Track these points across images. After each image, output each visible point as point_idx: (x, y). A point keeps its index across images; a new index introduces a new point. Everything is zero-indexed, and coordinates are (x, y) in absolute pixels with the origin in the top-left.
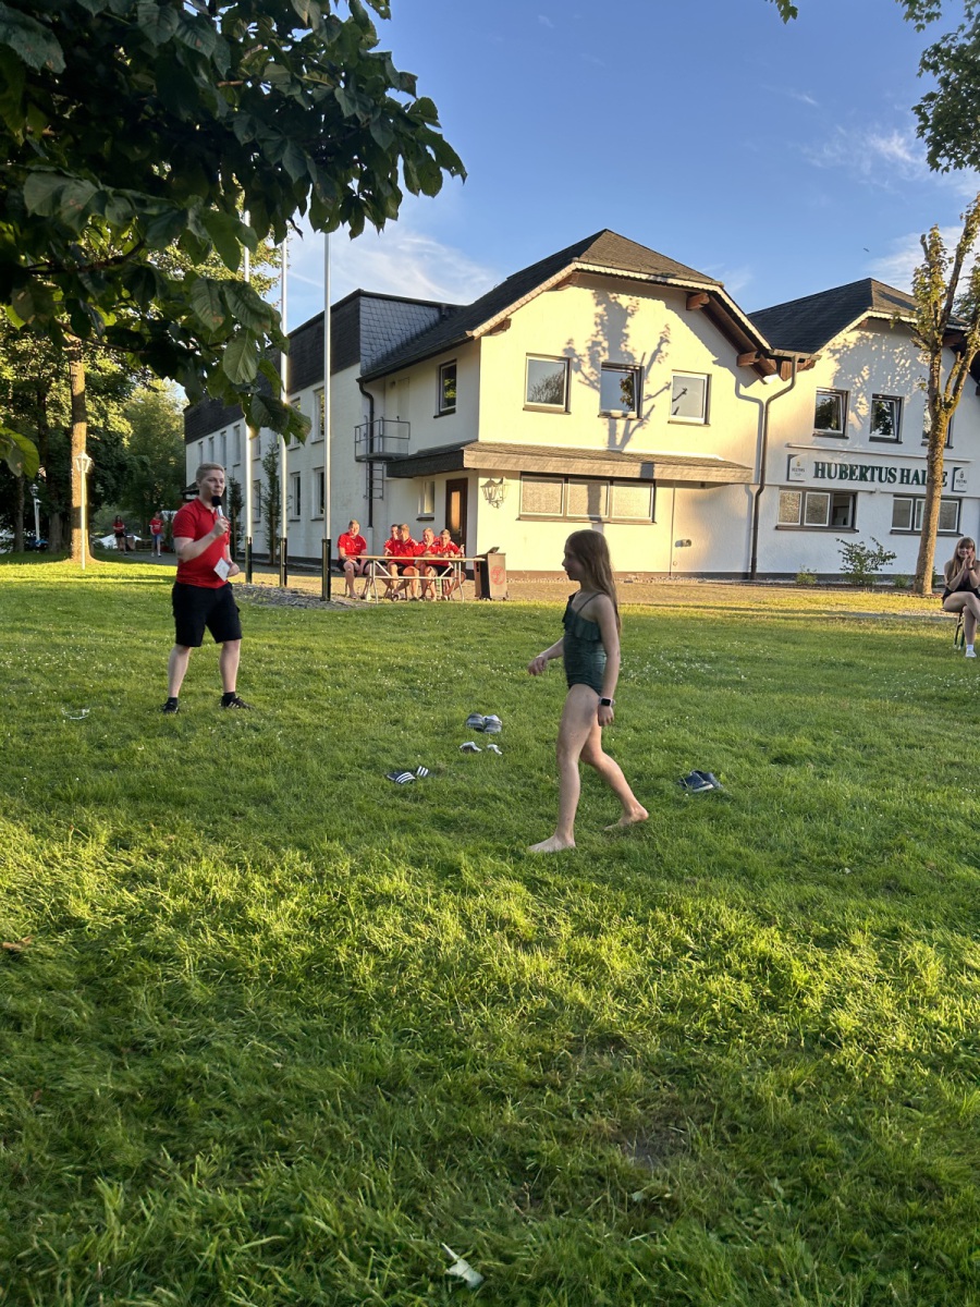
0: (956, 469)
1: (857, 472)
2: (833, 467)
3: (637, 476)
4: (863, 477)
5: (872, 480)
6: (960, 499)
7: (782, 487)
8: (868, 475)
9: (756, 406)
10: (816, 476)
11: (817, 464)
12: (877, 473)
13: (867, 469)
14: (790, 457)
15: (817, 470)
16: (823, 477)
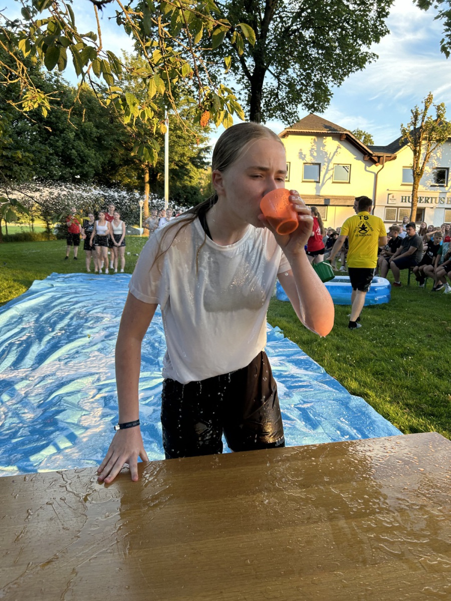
1: (424, 200)
2: (410, 198)
4: (427, 201)
5: (432, 202)
7: (386, 207)
8: (429, 201)
9: (373, 175)
10: (402, 201)
11: (403, 197)
12: (434, 200)
13: (429, 198)
14: (389, 194)
16: (406, 202)
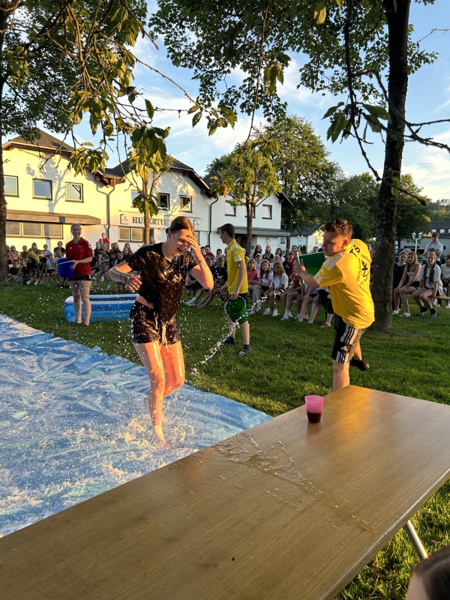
0: (194, 220)
1: (151, 221)
2: (141, 219)
3: (59, 222)
4: (154, 223)
5: (158, 224)
6: (199, 232)
7: (120, 226)
8: (157, 222)
9: (105, 196)
10: (134, 222)
11: (133, 218)
12: (160, 222)
14: (121, 215)
15: (134, 220)
16: (136, 222)
